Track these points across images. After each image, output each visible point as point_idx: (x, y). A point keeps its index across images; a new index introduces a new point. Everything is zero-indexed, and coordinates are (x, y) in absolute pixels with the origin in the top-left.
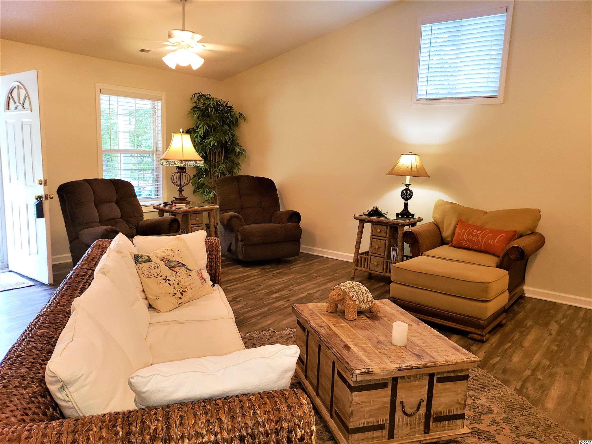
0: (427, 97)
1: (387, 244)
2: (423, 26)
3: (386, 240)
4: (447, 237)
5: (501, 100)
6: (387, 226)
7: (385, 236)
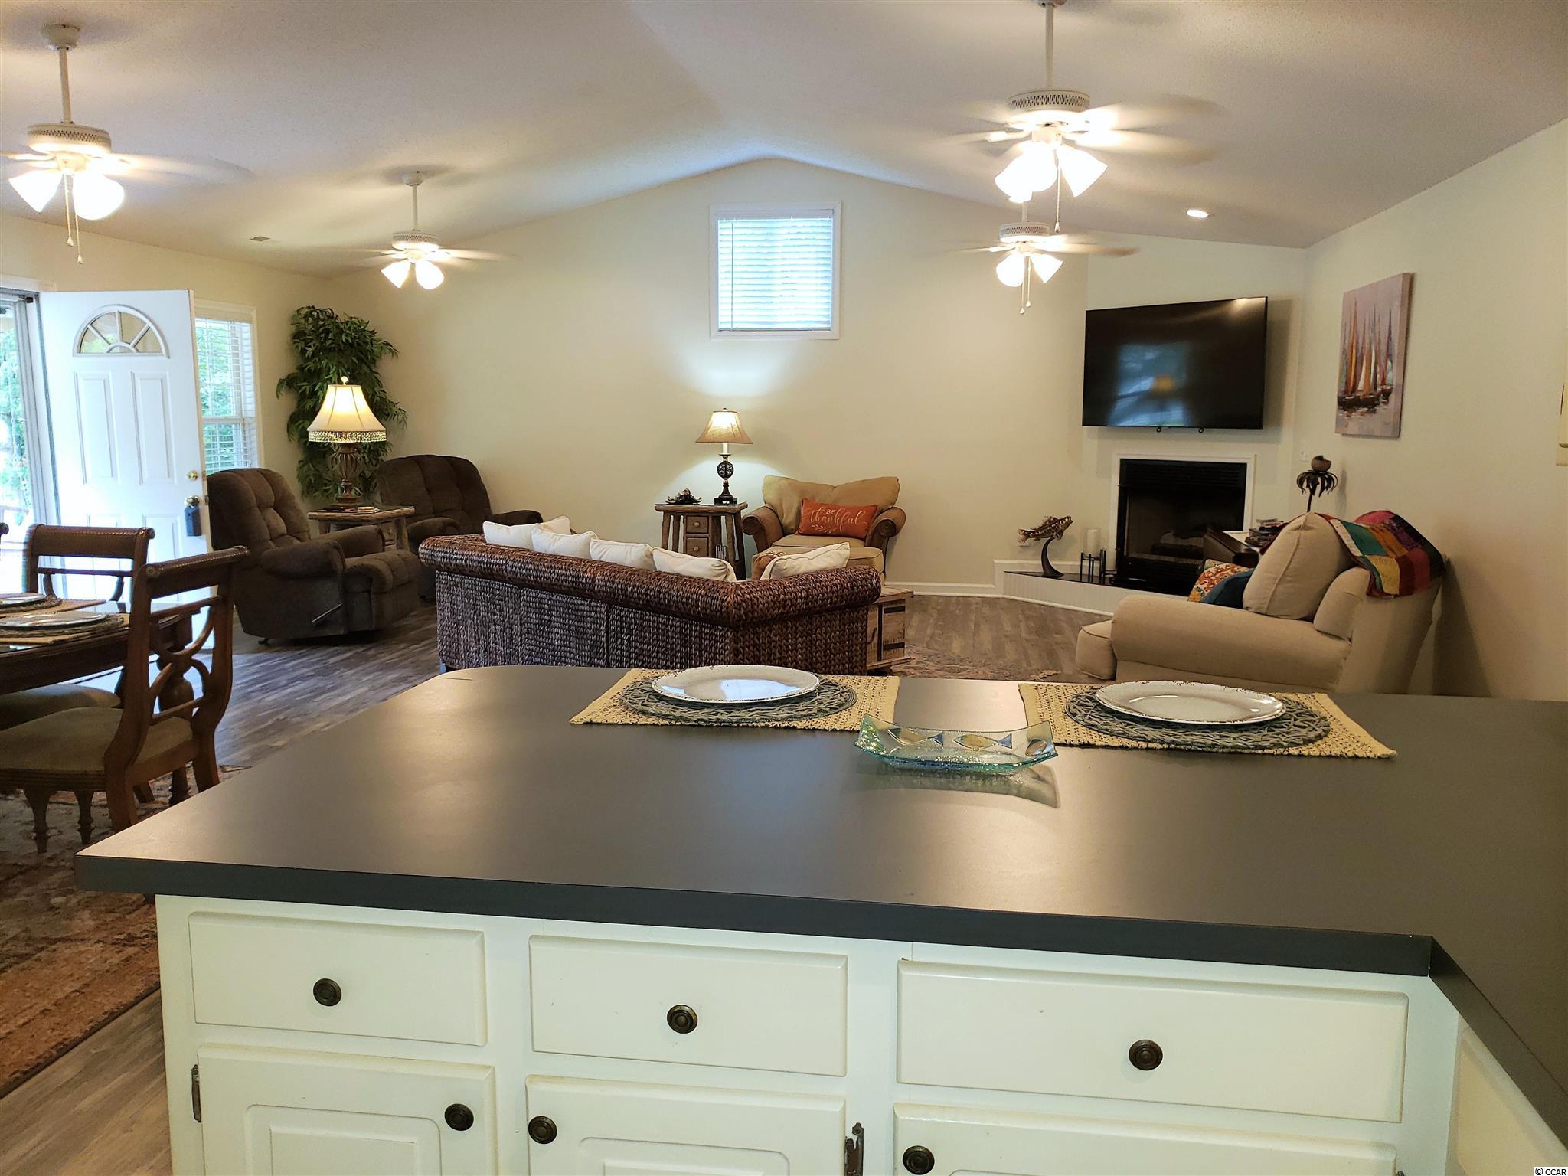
0: (733, 327)
1: (710, 543)
2: (719, 221)
3: (707, 538)
4: (790, 523)
5: (835, 334)
6: (708, 517)
7: (706, 531)
